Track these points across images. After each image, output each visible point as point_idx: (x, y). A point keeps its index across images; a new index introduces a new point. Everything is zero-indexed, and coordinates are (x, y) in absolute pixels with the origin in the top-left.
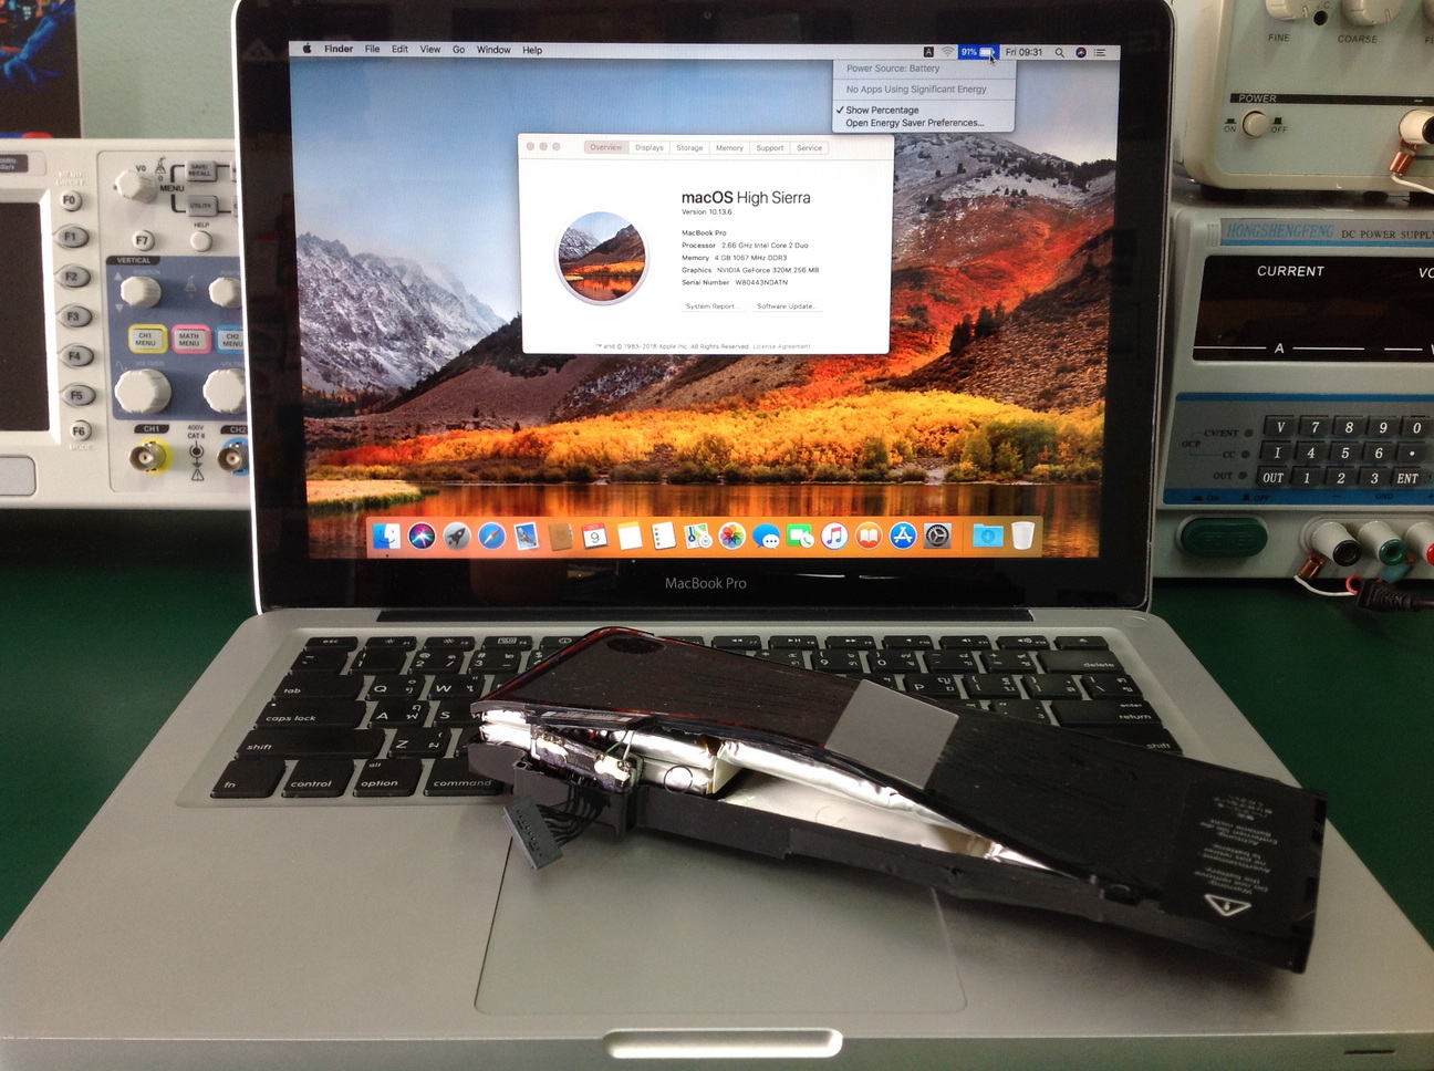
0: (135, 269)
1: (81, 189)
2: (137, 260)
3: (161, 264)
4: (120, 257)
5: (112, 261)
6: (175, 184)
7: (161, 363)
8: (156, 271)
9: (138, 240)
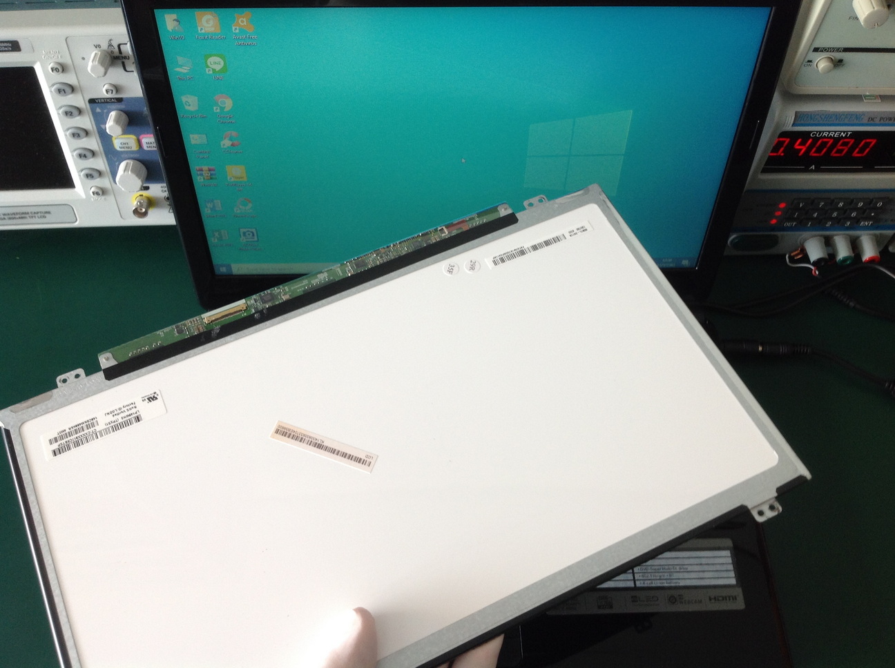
0: (109, 106)
1: (60, 60)
2: (108, 100)
3: (123, 102)
4: (97, 99)
5: (92, 101)
6: (123, 55)
7: (136, 156)
8: (122, 106)
9: (107, 91)
